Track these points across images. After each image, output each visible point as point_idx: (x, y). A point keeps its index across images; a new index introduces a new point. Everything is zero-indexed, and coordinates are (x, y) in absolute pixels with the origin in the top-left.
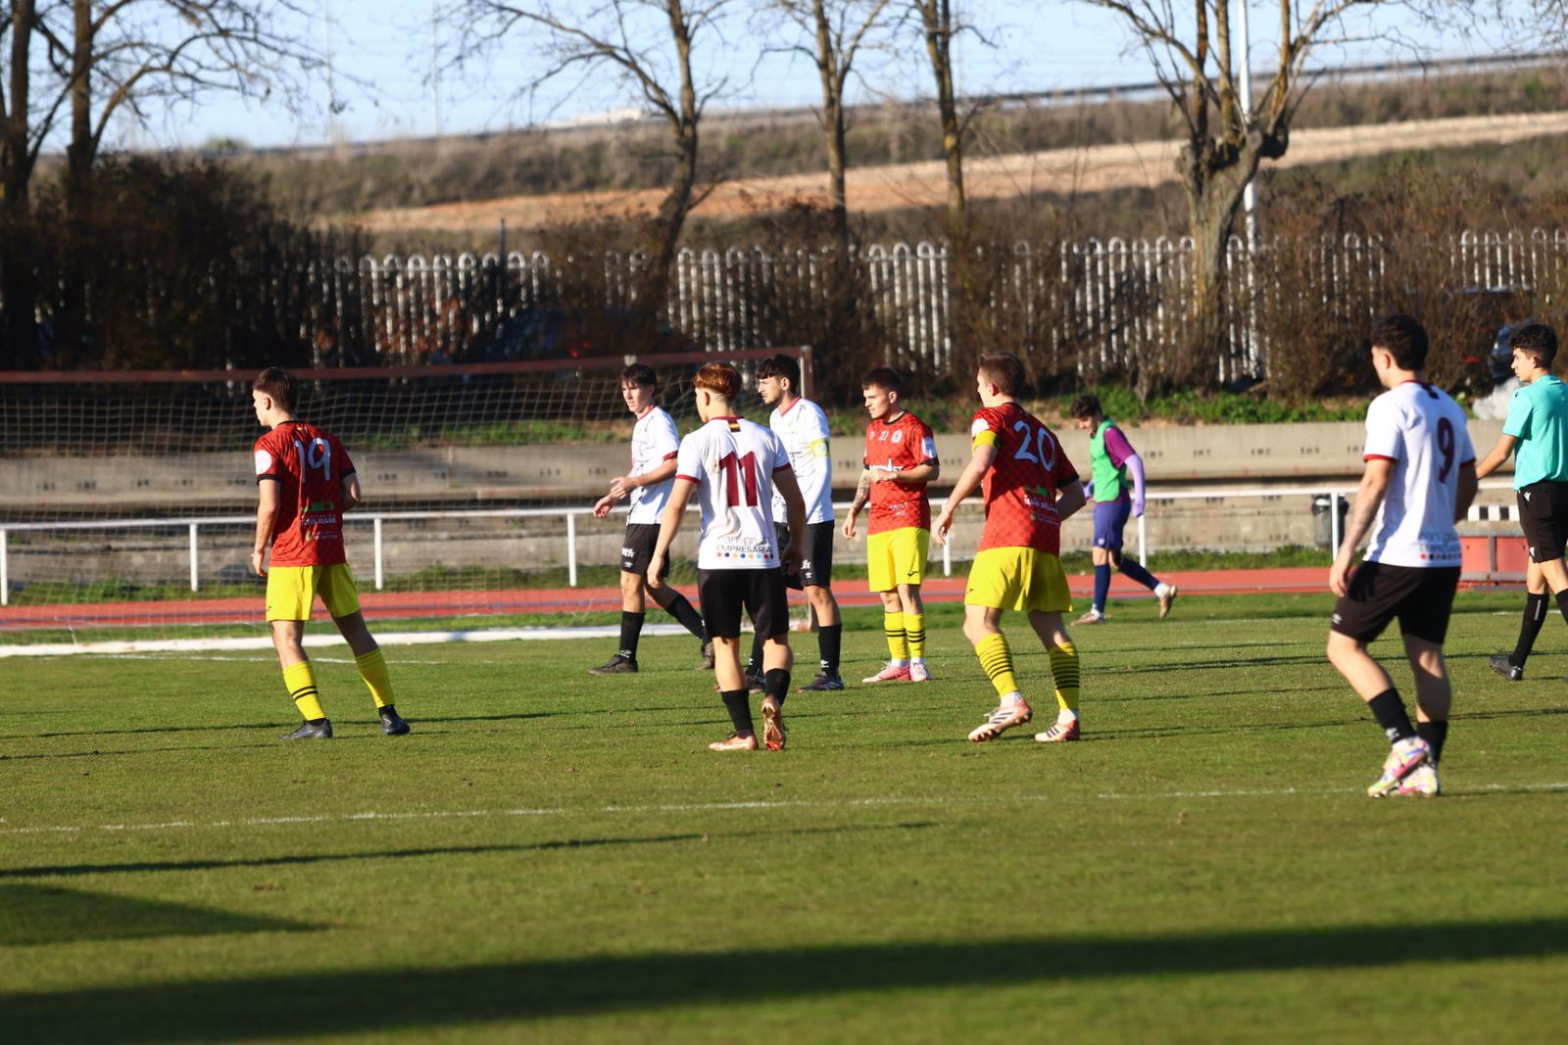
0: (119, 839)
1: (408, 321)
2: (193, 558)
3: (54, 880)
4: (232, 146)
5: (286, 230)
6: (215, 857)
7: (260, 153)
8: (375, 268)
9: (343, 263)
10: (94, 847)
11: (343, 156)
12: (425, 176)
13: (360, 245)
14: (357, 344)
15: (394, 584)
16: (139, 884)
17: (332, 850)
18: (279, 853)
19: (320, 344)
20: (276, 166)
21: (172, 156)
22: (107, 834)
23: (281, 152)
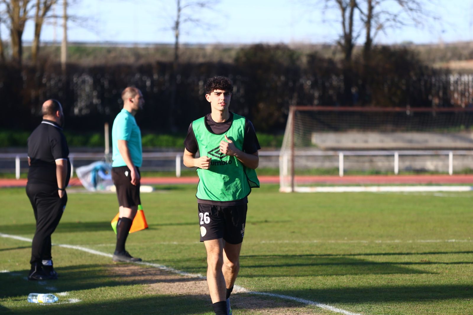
0: (380, 245)
1: (462, 94)
2: (396, 164)
3: (362, 257)
4: (410, 43)
5: (427, 68)
6: (409, 251)
7: (418, 46)
8: (452, 78)
9: (443, 77)
10: (373, 247)
11: (442, 47)
12: (466, 52)
13: (448, 72)
14: (446, 101)
15: (455, 173)
16: (387, 258)
17: (443, 251)
18: (427, 251)
19: (436, 101)
20: (422, 49)
21: (394, 46)
22: (377, 244)
23: (424, 45)
